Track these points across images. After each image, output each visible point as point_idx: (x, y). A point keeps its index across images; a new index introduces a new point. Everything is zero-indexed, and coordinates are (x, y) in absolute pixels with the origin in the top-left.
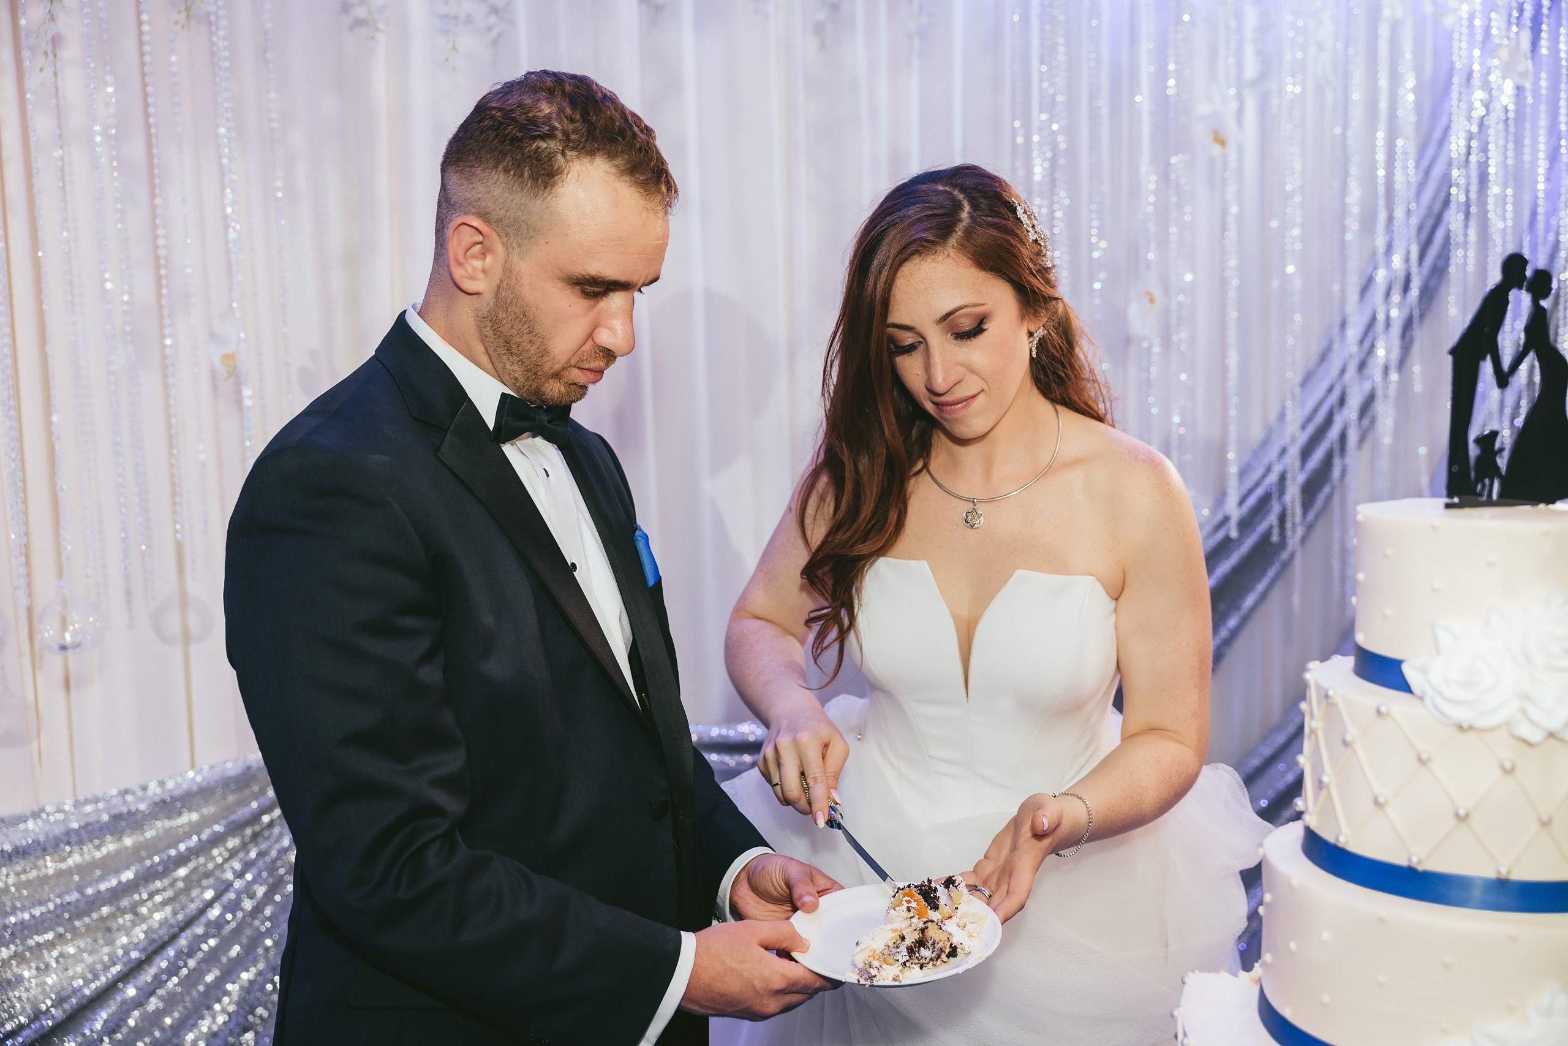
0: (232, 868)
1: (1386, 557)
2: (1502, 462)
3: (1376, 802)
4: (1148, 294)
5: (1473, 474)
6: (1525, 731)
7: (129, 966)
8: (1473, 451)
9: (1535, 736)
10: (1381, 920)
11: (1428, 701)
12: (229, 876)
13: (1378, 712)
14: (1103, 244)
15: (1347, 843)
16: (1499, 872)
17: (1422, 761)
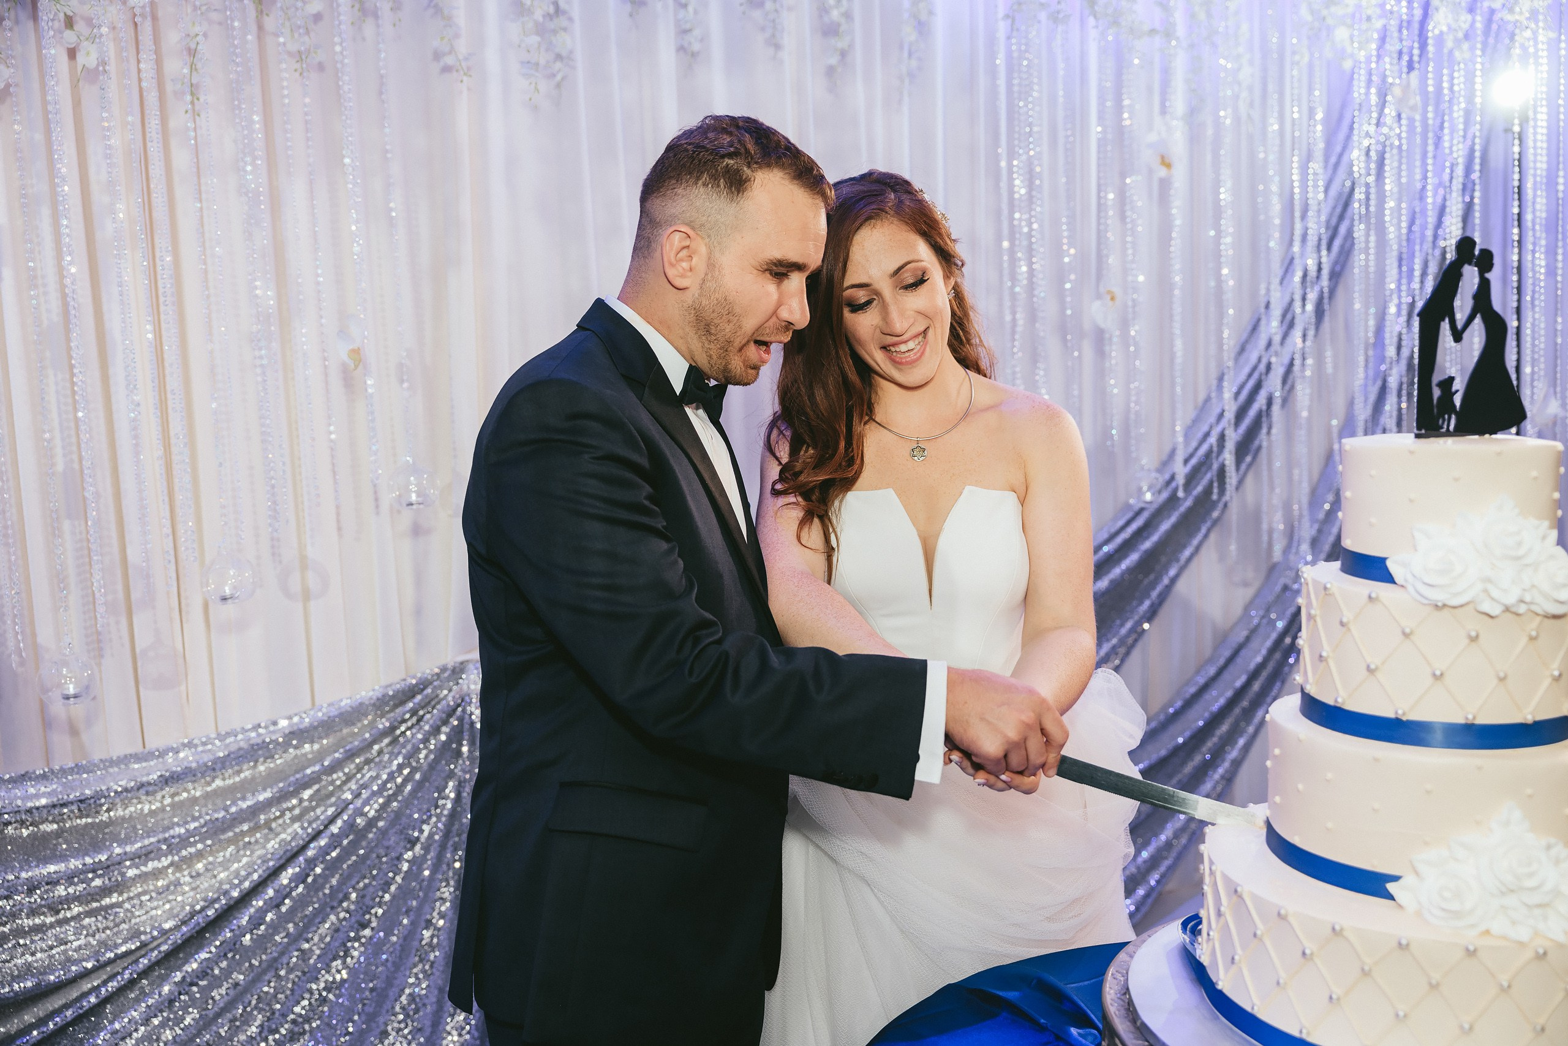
0: (349, 789)
1: (1371, 476)
2: (1458, 400)
3: (1368, 668)
4: (1109, 292)
5: (1435, 410)
6: (1486, 607)
7: (268, 872)
8: (1437, 393)
9: (1496, 610)
10: (1376, 760)
11: (1410, 588)
12: (348, 796)
13: (1370, 597)
14: (1072, 251)
15: (1343, 703)
16: (1467, 718)
17: (1406, 635)
